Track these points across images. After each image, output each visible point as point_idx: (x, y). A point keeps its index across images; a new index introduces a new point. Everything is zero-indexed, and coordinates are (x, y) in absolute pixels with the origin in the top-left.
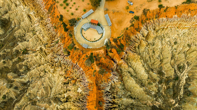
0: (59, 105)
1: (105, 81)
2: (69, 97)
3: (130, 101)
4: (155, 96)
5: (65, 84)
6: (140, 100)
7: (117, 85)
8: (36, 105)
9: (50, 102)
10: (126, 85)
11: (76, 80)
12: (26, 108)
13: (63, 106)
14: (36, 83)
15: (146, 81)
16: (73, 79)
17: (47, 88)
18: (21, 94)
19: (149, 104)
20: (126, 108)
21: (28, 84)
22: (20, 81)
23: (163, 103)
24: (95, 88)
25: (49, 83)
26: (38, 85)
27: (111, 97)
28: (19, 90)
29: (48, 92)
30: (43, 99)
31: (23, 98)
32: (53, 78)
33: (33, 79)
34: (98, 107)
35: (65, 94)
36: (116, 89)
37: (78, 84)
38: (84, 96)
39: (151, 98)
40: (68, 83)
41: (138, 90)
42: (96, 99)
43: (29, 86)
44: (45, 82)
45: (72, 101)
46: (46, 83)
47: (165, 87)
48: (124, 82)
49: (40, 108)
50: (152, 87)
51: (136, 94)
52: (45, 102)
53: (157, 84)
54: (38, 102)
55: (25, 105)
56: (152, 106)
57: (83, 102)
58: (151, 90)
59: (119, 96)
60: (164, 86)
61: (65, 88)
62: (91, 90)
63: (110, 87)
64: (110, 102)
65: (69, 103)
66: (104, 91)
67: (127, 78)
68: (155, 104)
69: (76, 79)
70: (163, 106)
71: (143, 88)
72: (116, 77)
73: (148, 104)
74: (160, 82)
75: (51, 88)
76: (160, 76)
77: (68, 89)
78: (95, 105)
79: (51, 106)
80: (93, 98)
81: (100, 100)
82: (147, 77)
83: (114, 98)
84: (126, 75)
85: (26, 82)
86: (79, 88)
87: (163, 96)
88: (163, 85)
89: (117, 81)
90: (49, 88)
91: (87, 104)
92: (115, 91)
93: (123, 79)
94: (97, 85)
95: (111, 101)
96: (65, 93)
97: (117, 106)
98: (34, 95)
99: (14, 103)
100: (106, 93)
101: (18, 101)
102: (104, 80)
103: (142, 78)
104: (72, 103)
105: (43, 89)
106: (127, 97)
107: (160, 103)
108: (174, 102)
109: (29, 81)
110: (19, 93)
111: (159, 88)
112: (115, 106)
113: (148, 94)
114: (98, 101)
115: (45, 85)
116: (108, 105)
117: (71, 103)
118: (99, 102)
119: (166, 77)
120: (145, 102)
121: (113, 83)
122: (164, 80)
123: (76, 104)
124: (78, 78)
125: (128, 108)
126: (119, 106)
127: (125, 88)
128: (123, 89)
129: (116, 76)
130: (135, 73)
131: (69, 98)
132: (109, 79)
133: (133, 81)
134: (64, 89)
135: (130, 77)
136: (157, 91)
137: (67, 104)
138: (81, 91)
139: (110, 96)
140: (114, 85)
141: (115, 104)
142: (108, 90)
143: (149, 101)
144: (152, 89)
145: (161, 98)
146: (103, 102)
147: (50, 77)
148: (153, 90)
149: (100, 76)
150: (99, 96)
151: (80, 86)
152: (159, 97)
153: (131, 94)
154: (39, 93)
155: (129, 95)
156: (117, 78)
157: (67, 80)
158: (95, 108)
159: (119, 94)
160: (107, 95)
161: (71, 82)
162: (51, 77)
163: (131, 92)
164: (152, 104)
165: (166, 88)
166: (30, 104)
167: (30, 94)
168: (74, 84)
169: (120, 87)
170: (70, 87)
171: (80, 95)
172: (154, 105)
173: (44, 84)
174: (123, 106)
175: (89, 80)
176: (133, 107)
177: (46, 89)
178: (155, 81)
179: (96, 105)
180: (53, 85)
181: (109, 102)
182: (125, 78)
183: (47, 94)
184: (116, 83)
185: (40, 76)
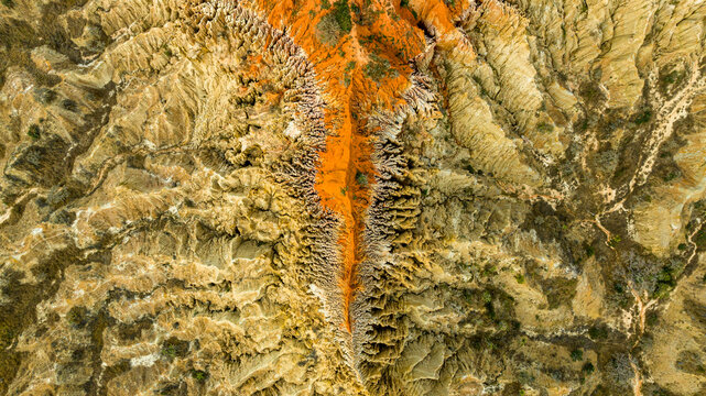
0: (223, 175)
1: (383, 105)
2: (254, 149)
3: (465, 180)
4: (553, 171)
5: (240, 102)
6: (496, 182)
7: (426, 124)
8: (143, 168)
9: (191, 163)
10: (457, 124)
11: (281, 93)
12: (110, 175)
13: (234, 177)
14: (137, 92)
15: (533, 117)
16: (271, 89)
17: (179, 112)
18: (88, 127)
19: (527, 196)
20: (445, 203)
21: (111, 93)
22: (80, 81)
23: (575, 198)
24: (348, 126)
25: (185, 95)
26: (145, 99)
27: (400, 163)
28: (82, 115)
29: (181, 127)
30: (164, 151)
31: (96, 140)
32: (197, 79)
33: (127, 77)
34: (354, 189)
35: (240, 139)
36: (419, 137)
37: (286, 108)
38: (308, 152)
39: (536, 176)
40: (253, 103)
41: (497, 144)
42: (346, 165)
43: (115, 103)
44: (170, 90)
45: (267, 165)
46: (175, 94)
47: (596, 143)
48: (453, 114)
49: (157, 179)
50: (549, 141)
51: (486, 160)
52: (173, 160)
53: (569, 133)
54: (149, 157)
55: (106, 166)
56: (535, 204)
57: (305, 170)
58: (541, 151)
59: (427, 160)
60: (590, 140)
61: (242, 117)
62: (334, 131)
63: (400, 127)
64: (394, 179)
65: (255, 168)
66: (377, 139)
67: (464, 100)
68: (545, 198)
69: (281, 87)
70: (570, 207)
71: (515, 140)
72: (425, 91)
73: (522, 196)
74: (582, 126)
75: (192, 115)
76: (587, 103)
77: (250, 123)
78: (344, 184)
79: (195, 175)
80: (339, 159)
81: (361, 170)
82: (538, 102)
83: (411, 165)
84: (462, 87)
85: (101, 86)
86: (291, 123)
87: (581, 175)
88: (588, 136)
89: (428, 109)
90: (185, 115)
91: (316, 179)
92: (415, 144)
93: (451, 103)
94: (354, 116)
95: (399, 174)
96: (240, 134)
97: (418, 192)
98: (134, 134)
99: (68, 155)
100: (384, 145)
101: (81, 151)
102: (382, 101)
103: (521, 107)
104: (264, 170)
105: (165, 116)
106: (457, 166)
107: (563, 196)
108: (612, 198)
109: (112, 85)
110: (81, 122)
111: (571, 144)
112: (409, 191)
113: (528, 162)
114: (355, 171)
115: (170, 104)
116: (385, 188)
117: (262, 172)
118: (358, 174)
119: (608, 110)
120: (513, 189)
121: (413, 113)
122: (596, 119)
123: (280, 174)
124: (287, 87)
125: (452, 203)
126: (424, 192)
127: (452, 136)
128: (446, 139)
129: (427, 88)
130: (496, 84)
131: (255, 153)
132: (399, 97)
133: (485, 112)
134: (239, 121)
135: (479, 99)
136: (563, 156)
137: (248, 173)
138: (298, 132)
139: (398, 159)
140: (416, 123)
141: (411, 185)
142: (393, 138)
143: (527, 187)
144: (546, 145)
145: (573, 179)
146: (371, 176)
147: (188, 75)
148: (550, 152)
149: (367, 86)
150: (358, 156)
151: (294, 116)
152: (567, 175)
153: (471, 158)
154: (152, 127)
155: (463, 161)
156: (430, 96)
157: (250, 89)
158: (343, 191)
159: (428, 152)
160: (387, 155)
161: (264, 97)
162: (191, 74)
163: (471, 151)
164: (535, 198)
165: (596, 148)
166: (125, 164)
167: (119, 128)
168: (275, 108)
169: (436, 132)
170: (259, 114)
171: (293, 145)
172: (542, 202)
173: (169, 96)
174: (437, 195)
175: (326, 97)
176: (471, 199)
177: (174, 114)
178: (563, 118)
179: (348, 183)
180: (199, 104)
181: (390, 177)
182: (459, 100)
183: (180, 134)
184: (424, 115)
185: (152, 69)
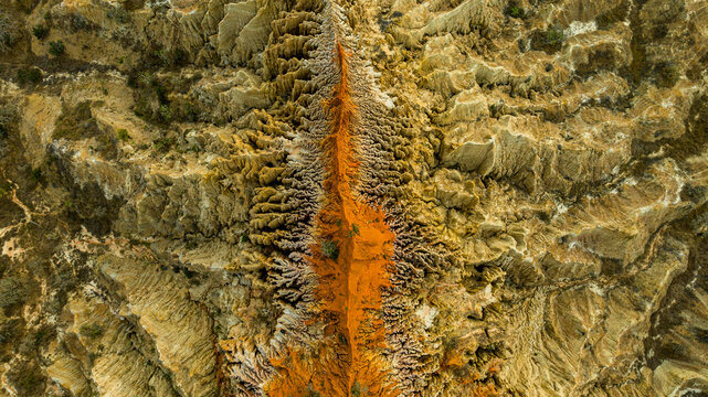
0: (512, 251)
1: (302, 356)
2: (473, 288)
3: (195, 259)
4: (84, 276)
5: (496, 351)
6: (158, 259)
7: (243, 332)
8: (603, 259)
9: (545, 268)
10: (205, 332)
11: (445, 367)
12: (642, 249)
13: (498, 250)
14: (621, 357)
15: (106, 345)
16: (457, 371)
17: (567, 333)
18: (675, 309)
19: (118, 243)
20: (220, 228)
21: (651, 354)
22: (697, 370)
23: (58, 241)
24: (352, 325)
25: (562, 356)
26: (611, 348)
27: (277, 276)
28: (685, 325)
29: (561, 314)
30: (578, 283)
31: (664, 293)
32: (549, 378)
33: (634, 376)
34: (340, 233)
35: (494, 300)
36: (253, 312)
37: (436, 345)
38: (404, 285)
39: (105, 268)
40: (480, 351)
41: (150, 310)
42: (353, 267)
43: (645, 341)
44: (583, 362)
45: (458, 266)
46: (575, 357)
47: (26, 314)
48: (210, 345)
49: (586, 246)
50: (87, 314)
51: (169, 287)
52: (569, 271)
53: (62, 326)
54: (597, 273)
55: (647, 260)
56: (108, 232)
57: (408, 261)
58: (99, 301)
59: (243, 282)
60: (34, 318)
61: (493, 330)
62: (371, 316)
63: (279, 326)
64: (285, 253)
65: (472, 262)
66: (310, 307)
67: (194, 365)
68: (95, 240)
69: (445, 374)
70: (64, 231)
71: (129, 314)
72: (244, 378)
73: (125, 242)
74: (45, 336)
75: (549, 329)
76: (37, 367)
77: (481, 323)
78: (355, 240)
79: (542, 252)
80: (365, 278)
81: (332, 263)
82: (98, 366)
83: (263, 274)
84: (196, 384)
85: (665, 363)
86: (429, 324)
87: (48, 271)
88: (37, 323)
89: (239, 353)
90: (557, 329)
91: (392, 248)
92: (259, 303)
93: (213, 361)
94: (344, 340)
95: (279, 259)
96: (492, 307)
97: (252, 236)
98: (618, 302)
99: (696, 273)
100: (300, 299)
101: (680, 278)
102: (305, 362)
103: (122, 358)
104: (461, 259)
105: (584, 327)
106: (206, 277)
107: (73, 244)
108: (8, 245)
109: (652, 365)
110: (686, 315)
111: (59, 311)
112: (264, 238)
113: (115, 285)
114: (341, 260)
115: (579, 344)
116: (296, 240)
117: (465, 257)
118: (335, 256)
119: (7, 360)
120: (136, 251)
121: (261, 346)
122: (22, 347)
123: (441, 255)
124: (436, 375)
125: (211, 228)
126: (246, 239)
127: (212, 316)
128: (219, 311)
129: (242, 383)
130: (153, 388)
131: (472, 283)
132: (280, 369)
133: (165, 351)
134: (497, 324)
135: (174, 369)
136: (71, 295)
137: (480, 256)
138: (419, 313)
139: (281, 280)
140: (257, 332)
141: (263, 246)
142: (287, 310)
143: (118, 254)
144: (92, 308)
145: (59, 266)
146: (317, 255)
147: (561, 383)
148: (88, 300)
149: (327, 385)
150: (335, 284)
151: (426, 335)
152: (67, 269)
153: (188, 287)
154: (598, 312)
155: (198, 283)
156: (236, 372)
157: (485, 369)
158: (356, 230)
159: (242, 292)
160: (295, 286)
161: (466, 359)
162: (559, 386)
163: (188, 297)
164: (108, 241)
165: (27, 307)
166: (625, 264)
167: (639, 309)
168: (451, 345)
169: (231, 320)
170: (470, 335)
171: (423, 295)
172: (99, 237)
173: (583, 353)
174: (230, 236)
175: (383, 364)
176: (189, 235)
177: (574, 331)
178: (69, 346)
179: (350, 244)
180: (541, 344)
181: (290, 256)
182: (200, 366)
183: (561, 306)
184: (245, 344)
185: (604, 388)
